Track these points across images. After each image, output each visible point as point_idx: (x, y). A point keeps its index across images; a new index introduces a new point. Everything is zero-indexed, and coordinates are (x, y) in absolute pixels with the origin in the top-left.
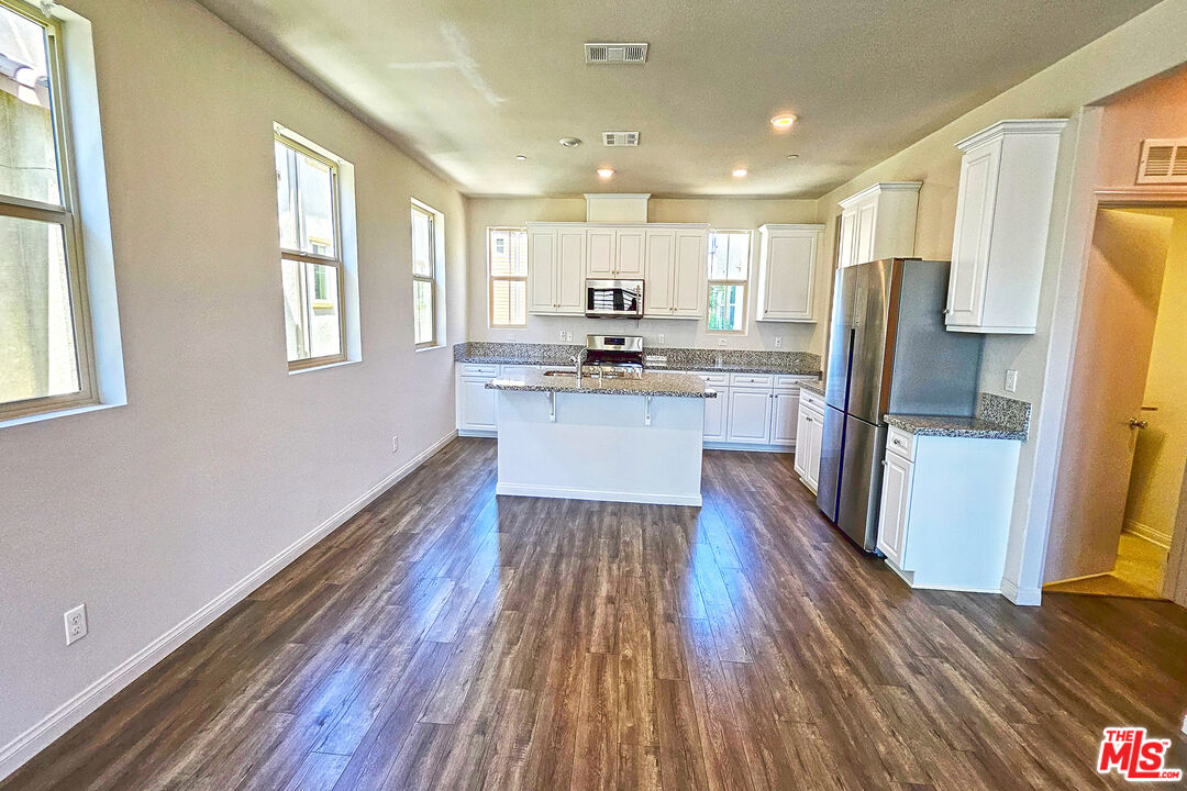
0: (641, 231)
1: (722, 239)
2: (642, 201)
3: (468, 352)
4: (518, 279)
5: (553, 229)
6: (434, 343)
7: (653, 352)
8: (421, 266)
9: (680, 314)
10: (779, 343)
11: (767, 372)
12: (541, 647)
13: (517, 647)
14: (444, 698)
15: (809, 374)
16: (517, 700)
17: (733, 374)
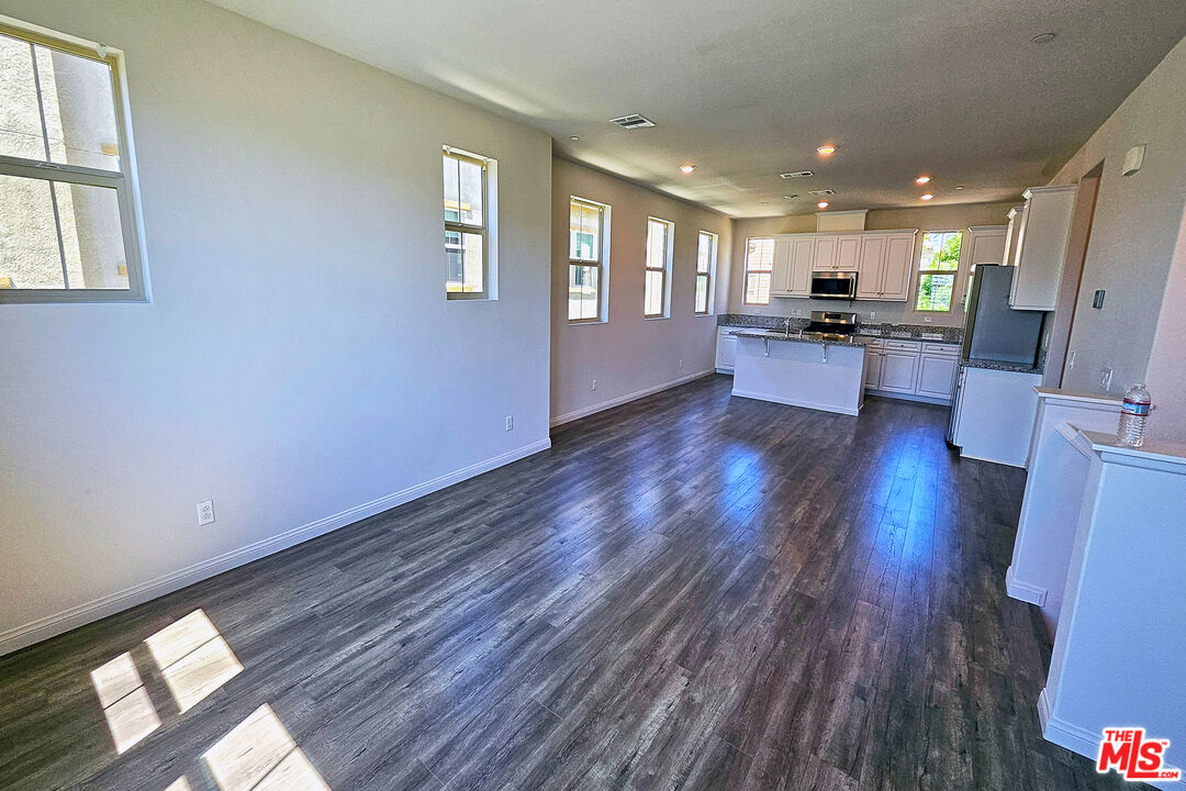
0: (858, 237)
2: (862, 215)
3: (728, 319)
4: (766, 272)
5: (790, 238)
6: (706, 312)
7: (863, 327)
8: (702, 268)
9: (886, 297)
17: (925, 344)
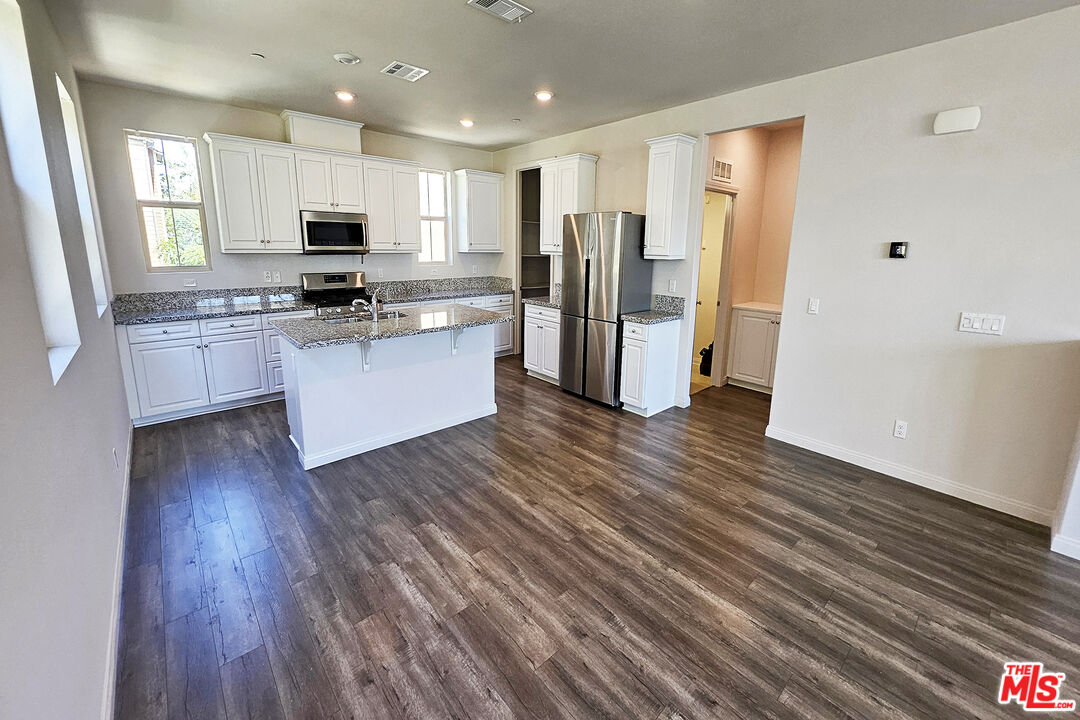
1: (422, 176)
10: (476, 271)
11: (481, 295)
12: (536, 561)
13: (521, 571)
14: (527, 641)
15: (508, 293)
16: (572, 601)
